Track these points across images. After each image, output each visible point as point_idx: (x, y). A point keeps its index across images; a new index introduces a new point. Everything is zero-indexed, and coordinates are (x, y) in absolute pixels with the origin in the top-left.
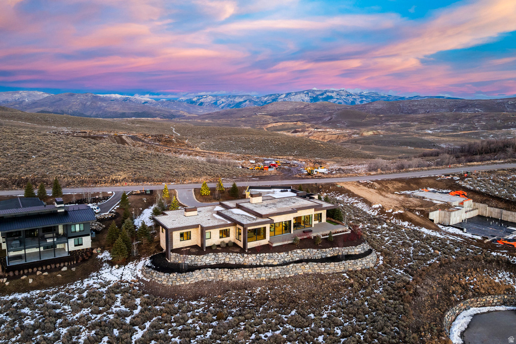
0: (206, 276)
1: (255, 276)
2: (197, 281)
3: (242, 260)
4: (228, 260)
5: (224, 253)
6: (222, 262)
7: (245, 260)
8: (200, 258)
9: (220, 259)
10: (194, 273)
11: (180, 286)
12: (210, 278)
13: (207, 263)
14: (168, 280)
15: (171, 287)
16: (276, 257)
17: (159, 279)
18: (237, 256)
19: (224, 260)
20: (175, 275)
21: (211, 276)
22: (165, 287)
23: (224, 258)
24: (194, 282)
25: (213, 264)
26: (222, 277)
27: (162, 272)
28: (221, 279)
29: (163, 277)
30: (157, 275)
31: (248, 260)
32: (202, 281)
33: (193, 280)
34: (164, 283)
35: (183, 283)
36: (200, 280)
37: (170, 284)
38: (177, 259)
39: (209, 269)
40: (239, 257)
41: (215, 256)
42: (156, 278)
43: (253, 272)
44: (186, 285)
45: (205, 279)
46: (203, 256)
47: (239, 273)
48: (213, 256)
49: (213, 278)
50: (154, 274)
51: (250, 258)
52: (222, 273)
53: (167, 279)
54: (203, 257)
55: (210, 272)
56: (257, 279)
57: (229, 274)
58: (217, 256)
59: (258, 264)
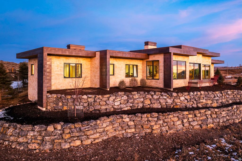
0: (120, 128)
1: (200, 122)
2: (105, 138)
3: (170, 101)
4: (149, 103)
5: (142, 93)
6: (141, 105)
7: (176, 100)
8: (104, 99)
9: (136, 102)
10: (98, 122)
11: (70, 150)
12: (129, 131)
13: (116, 107)
14: (43, 140)
15: (50, 155)
16: (212, 96)
17: (21, 140)
18: (162, 95)
19: (143, 102)
20: (59, 127)
21: (129, 127)
22: (36, 155)
23: (142, 100)
24: (100, 140)
25: (126, 109)
26: (151, 127)
27: (28, 124)
28: (149, 131)
29: (32, 134)
30: (17, 131)
31: (179, 101)
32: (115, 137)
33: (98, 135)
34: (32, 146)
35: (78, 143)
36: (111, 135)
37: (48, 147)
38: (60, 104)
39: (125, 116)
40: (165, 97)
41: (128, 96)
42: (12, 138)
43: (195, 116)
44: (86, 147)
45: (120, 133)
46: (108, 96)
47: (176, 119)
48: (125, 97)
49: (133, 130)
50: (10, 131)
51: (182, 98)
52: (148, 121)
53: (39, 138)
54: (109, 98)
55: (128, 120)
56: (204, 127)
57: (161, 122)
58: (131, 96)
59: (195, 106)
